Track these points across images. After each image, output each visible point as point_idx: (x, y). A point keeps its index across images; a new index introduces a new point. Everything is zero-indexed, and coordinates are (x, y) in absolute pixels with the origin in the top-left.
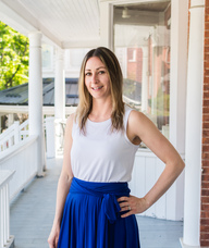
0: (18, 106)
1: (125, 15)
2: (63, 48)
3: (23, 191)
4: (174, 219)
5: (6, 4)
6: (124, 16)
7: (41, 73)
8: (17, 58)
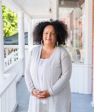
0: (11, 45)
2: (32, 18)
4: (87, 94)
6: (62, 4)
7: (24, 30)
8: (9, 23)
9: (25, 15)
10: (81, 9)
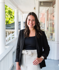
0: (10, 30)
1: (42, 4)
2: (23, 13)
3: (14, 52)
5: (11, 1)
7: (18, 20)
8: (9, 16)
9: (19, 11)
10: (54, 7)
